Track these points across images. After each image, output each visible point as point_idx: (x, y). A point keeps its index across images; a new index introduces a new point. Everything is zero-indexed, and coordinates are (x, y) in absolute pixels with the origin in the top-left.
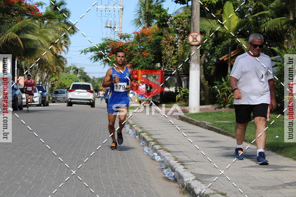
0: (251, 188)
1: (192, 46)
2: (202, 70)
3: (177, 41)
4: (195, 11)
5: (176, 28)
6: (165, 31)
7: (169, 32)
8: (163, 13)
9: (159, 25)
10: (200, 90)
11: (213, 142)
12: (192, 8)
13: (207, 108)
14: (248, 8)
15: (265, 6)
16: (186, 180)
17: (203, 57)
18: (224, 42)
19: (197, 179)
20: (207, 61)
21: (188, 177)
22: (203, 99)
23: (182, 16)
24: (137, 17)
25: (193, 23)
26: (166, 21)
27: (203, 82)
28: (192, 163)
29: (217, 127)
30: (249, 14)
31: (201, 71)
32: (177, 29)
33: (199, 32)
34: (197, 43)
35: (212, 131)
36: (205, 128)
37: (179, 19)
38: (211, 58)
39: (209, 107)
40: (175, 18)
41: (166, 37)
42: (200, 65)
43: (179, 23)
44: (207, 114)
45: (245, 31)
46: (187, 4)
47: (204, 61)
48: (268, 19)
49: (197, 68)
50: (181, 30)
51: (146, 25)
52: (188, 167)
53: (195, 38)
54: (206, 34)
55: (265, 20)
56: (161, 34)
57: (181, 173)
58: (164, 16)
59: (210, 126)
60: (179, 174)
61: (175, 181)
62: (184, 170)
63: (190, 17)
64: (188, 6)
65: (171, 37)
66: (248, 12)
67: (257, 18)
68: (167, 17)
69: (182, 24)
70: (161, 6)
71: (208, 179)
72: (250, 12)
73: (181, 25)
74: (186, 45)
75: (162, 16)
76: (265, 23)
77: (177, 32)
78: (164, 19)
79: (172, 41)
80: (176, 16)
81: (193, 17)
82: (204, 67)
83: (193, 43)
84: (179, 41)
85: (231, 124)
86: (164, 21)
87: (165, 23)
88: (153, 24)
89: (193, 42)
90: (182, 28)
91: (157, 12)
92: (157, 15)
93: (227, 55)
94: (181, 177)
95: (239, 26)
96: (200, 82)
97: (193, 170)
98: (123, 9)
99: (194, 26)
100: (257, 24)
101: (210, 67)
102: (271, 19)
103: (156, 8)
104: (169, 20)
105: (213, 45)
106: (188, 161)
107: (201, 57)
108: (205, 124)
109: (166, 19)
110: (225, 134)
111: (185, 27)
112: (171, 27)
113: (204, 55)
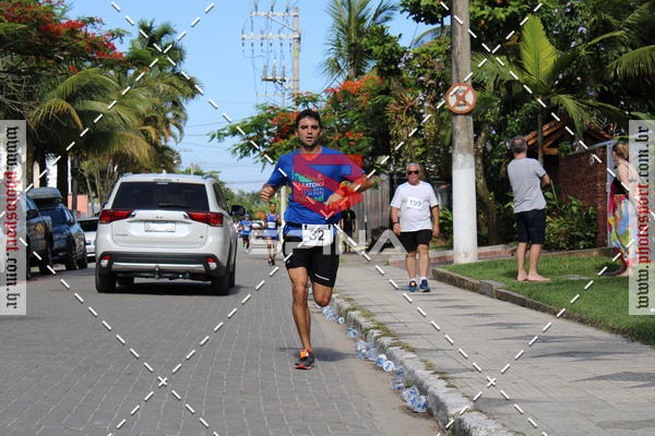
0: (598, 425)
1: (456, 114)
2: (481, 168)
3: (421, 106)
4: (459, 38)
5: (420, 75)
6: (395, 84)
7: (404, 86)
8: (389, 45)
9: (381, 72)
10: (478, 213)
11: (510, 326)
12: (451, 33)
13: (495, 253)
14: (576, 28)
15: (614, 22)
16: (452, 412)
17: (480, 139)
18: (526, 105)
19: (476, 409)
20: (489, 147)
21: (457, 406)
22: (485, 231)
23: (432, 49)
24: (332, 56)
25: (456, 64)
26: (397, 62)
27: (482, 194)
28: (464, 374)
29: (518, 292)
30: (580, 40)
31: (477, 170)
32: (422, 78)
33: (470, 83)
34: (465, 109)
35: (507, 303)
36: (492, 297)
37: (425, 57)
38: (500, 140)
39: (499, 248)
40: (416, 55)
41: (396, 98)
42: (476, 156)
43: (425, 66)
44: (495, 265)
45: (571, 77)
46: (442, 23)
47: (485, 148)
48: (623, 49)
49: (468, 164)
50: (430, 82)
51: (352, 72)
52: (457, 383)
53: (463, 98)
54: (487, 88)
55: (615, 53)
56: (387, 92)
57: (441, 397)
58: (391, 51)
59: (502, 290)
60: (437, 399)
61: (429, 414)
62: (447, 390)
63: (449, 52)
64: (443, 27)
65: (408, 97)
66: (578, 37)
67: (598, 48)
68: (398, 53)
69: (432, 68)
70: (383, 30)
71: (501, 410)
72: (582, 35)
73: (429, 71)
74: (443, 114)
75: (387, 52)
76: (616, 58)
77: (421, 85)
78: (392, 58)
79: (412, 107)
80: (417, 50)
81: (455, 52)
82: (483, 162)
83: (458, 109)
84: (426, 104)
85: (549, 284)
86: (391, 62)
87: (393, 67)
88: (367, 70)
89: (458, 105)
90: (433, 76)
91: (376, 44)
92: (376, 49)
93: (533, 133)
94: (441, 406)
95: (559, 67)
96: (477, 194)
97: (467, 390)
98: (299, 39)
99: (457, 70)
100: (599, 62)
101: (497, 161)
102: (630, 50)
103: (373, 34)
104: (403, 59)
105: (503, 113)
106: (457, 371)
107: (476, 139)
108: (491, 286)
109: (396, 57)
110: (537, 308)
111: (438, 73)
112: (408, 75)
113: (483, 134)
